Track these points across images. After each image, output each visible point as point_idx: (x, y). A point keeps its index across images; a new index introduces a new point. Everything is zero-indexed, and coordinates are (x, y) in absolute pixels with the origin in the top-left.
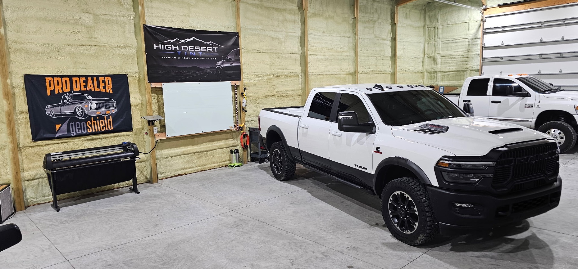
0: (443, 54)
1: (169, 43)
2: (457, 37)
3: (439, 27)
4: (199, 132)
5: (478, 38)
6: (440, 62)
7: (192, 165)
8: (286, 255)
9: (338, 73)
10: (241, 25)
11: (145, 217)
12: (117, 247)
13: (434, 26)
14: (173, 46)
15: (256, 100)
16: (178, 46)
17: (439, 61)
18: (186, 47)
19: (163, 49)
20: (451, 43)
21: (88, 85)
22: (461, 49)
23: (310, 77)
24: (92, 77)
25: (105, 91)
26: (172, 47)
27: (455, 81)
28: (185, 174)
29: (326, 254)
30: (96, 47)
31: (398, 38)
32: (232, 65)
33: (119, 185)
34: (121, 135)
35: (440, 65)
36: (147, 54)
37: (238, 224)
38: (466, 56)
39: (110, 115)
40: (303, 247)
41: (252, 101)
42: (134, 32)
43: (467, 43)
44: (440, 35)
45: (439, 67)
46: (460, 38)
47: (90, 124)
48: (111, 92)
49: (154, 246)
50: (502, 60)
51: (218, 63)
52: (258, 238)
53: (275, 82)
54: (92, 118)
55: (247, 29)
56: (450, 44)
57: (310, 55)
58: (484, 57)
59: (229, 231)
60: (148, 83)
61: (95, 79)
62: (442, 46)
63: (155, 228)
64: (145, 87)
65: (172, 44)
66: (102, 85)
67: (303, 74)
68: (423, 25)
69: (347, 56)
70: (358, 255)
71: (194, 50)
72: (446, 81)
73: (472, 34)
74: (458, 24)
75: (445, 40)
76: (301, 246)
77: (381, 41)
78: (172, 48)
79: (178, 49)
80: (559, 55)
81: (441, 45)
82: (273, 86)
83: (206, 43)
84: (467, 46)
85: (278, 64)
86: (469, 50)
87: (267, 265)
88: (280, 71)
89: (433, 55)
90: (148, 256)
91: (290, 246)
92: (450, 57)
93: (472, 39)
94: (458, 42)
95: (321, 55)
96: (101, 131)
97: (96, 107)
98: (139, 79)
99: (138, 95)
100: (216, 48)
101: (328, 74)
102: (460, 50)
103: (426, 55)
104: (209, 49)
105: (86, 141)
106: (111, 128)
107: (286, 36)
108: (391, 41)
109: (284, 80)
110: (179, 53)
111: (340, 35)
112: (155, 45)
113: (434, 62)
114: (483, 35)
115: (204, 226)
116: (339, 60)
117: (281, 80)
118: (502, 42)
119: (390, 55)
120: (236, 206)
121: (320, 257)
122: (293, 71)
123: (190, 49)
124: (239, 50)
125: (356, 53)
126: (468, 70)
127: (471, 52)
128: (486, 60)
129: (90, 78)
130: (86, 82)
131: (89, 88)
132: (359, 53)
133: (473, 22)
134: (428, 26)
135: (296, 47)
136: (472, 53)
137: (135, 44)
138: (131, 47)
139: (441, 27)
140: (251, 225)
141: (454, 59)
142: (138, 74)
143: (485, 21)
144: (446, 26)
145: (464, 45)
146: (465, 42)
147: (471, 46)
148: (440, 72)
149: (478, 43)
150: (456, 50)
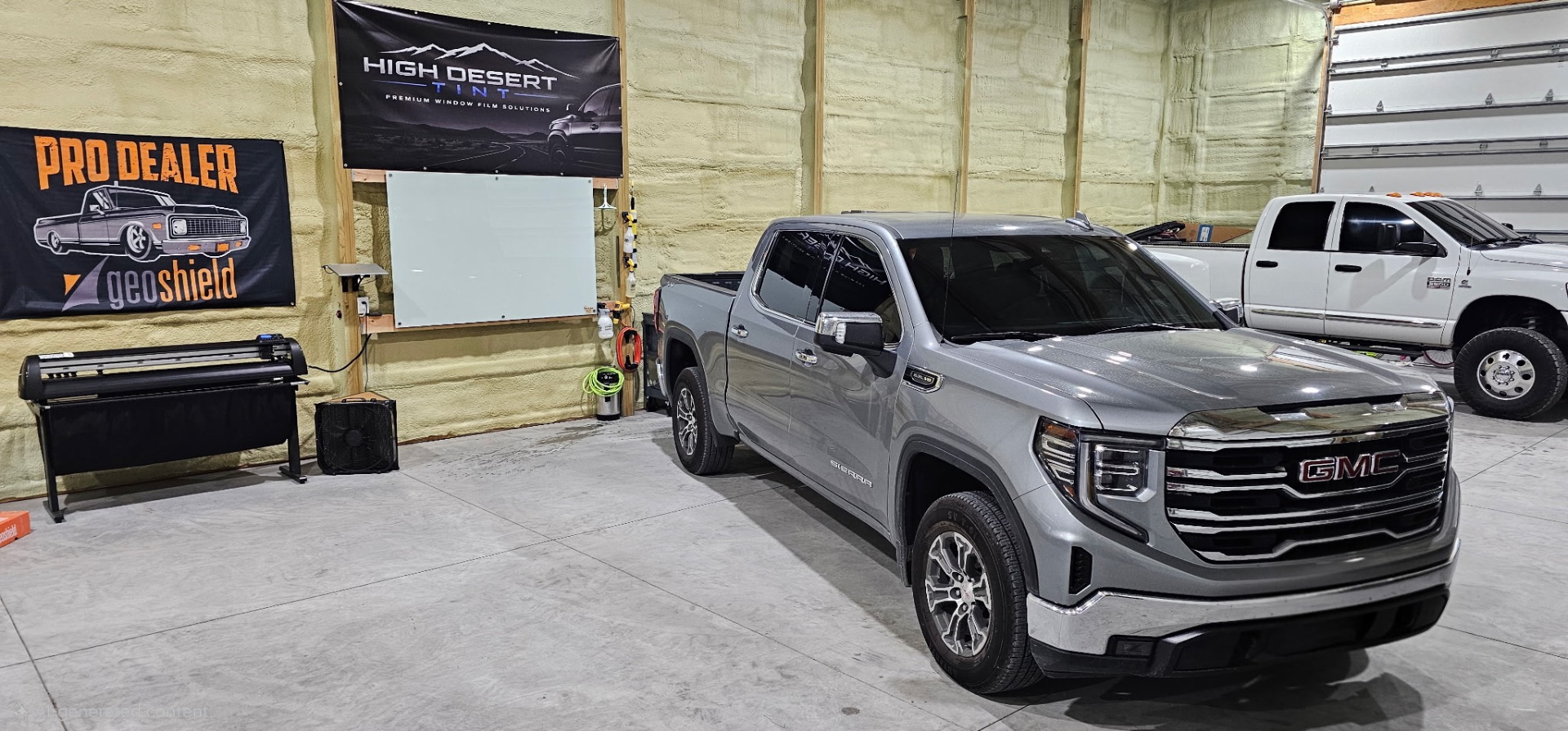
0: (1214, 133)
1: (408, 56)
2: (1254, 86)
3: (1206, 56)
4: (495, 317)
5: (1314, 90)
6: (1204, 156)
7: (470, 412)
8: (671, 671)
9: (910, 171)
10: (628, 18)
11: (299, 548)
12: (188, 629)
13: (1192, 54)
14: (421, 65)
15: (665, 235)
16: (435, 67)
17: (1202, 152)
18: (461, 72)
19: (390, 72)
20: (1238, 102)
21: (165, 165)
22: (1264, 119)
23: (829, 181)
24: (177, 142)
25: (215, 187)
26: (417, 66)
27: (1243, 209)
28: (450, 436)
29: (787, 672)
30: (190, 57)
31: (1089, 82)
32: (596, 131)
33: (253, 459)
34: (263, 315)
35: (1203, 166)
36: (341, 84)
37: (558, 578)
38: (1278, 141)
39: (229, 256)
40: (728, 650)
41: (654, 239)
42: (306, 19)
43: (1282, 104)
44: (1209, 80)
45: (1201, 170)
46: (1260, 90)
47: (168, 278)
48: (234, 189)
49: (298, 629)
50: (1376, 155)
51: (553, 122)
52: (605, 620)
53: (725, 187)
54: (175, 262)
55: (644, 29)
56: (1237, 106)
57: (831, 115)
58: (1326, 144)
59: (527, 596)
60: (344, 167)
61: (185, 148)
62: (1211, 110)
63: (317, 580)
64: (335, 179)
65: (417, 59)
66: (206, 167)
67: (807, 169)
68: (1161, 48)
69: (938, 125)
70: (881, 677)
71: (483, 82)
72: (1219, 212)
73: (1296, 80)
74: (1260, 47)
75: (1223, 93)
76: (725, 645)
77: (1040, 89)
78: (417, 72)
79: (436, 76)
80: (1536, 146)
81: (1208, 107)
82: (719, 200)
83: (520, 62)
84: (1282, 112)
85: (735, 137)
86: (1287, 124)
87: (609, 696)
88: (742, 156)
89: (1185, 135)
90: (269, 657)
91: (691, 644)
92: (1233, 141)
93: (1295, 93)
94: (1256, 101)
95: (861, 118)
96: (201, 301)
97: (185, 231)
98: (320, 157)
99: (315, 203)
100: (549, 79)
101: (882, 175)
102: (1263, 123)
103: (1167, 136)
104: (529, 79)
105: (156, 328)
106: (230, 293)
107: (762, 58)
108: (1069, 90)
109: (749, 183)
110: (439, 87)
111: (919, 65)
112: (366, 59)
113: (1188, 155)
114: (1328, 81)
115: (460, 581)
116: (915, 136)
117: (742, 184)
118: (1380, 104)
119: (1064, 131)
120: (568, 527)
121: (770, 678)
122: (777, 158)
123: (471, 76)
124: (619, 88)
125: (964, 119)
126: (1280, 180)
127: (1293, 130)
128: (1332, 154)
129: (168, 148)
130: (157, 155)
131: (166, 174)
132: (971, 118)
133: (1301, 43)
134: (1175, 52)
135: (790, 92)
136: (1297, 133)
137: (308, 54)
138: (296, 62)
139: (1210, 56)
140: (595, 582)
141: (1244, 149)
142: (315, 143)
143: (1336, 43)
144: (1226, 53)
145: (1273, 110)
146: (1276, 99)
147: (1291, 112)
148: (1202, 183)
149: (1311, 103)
150: (1250, 124)
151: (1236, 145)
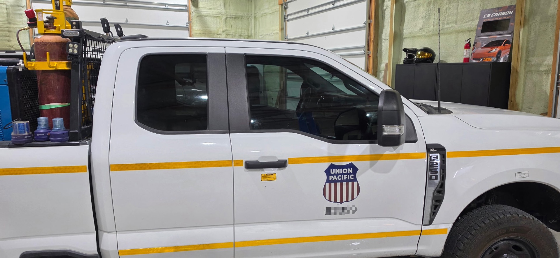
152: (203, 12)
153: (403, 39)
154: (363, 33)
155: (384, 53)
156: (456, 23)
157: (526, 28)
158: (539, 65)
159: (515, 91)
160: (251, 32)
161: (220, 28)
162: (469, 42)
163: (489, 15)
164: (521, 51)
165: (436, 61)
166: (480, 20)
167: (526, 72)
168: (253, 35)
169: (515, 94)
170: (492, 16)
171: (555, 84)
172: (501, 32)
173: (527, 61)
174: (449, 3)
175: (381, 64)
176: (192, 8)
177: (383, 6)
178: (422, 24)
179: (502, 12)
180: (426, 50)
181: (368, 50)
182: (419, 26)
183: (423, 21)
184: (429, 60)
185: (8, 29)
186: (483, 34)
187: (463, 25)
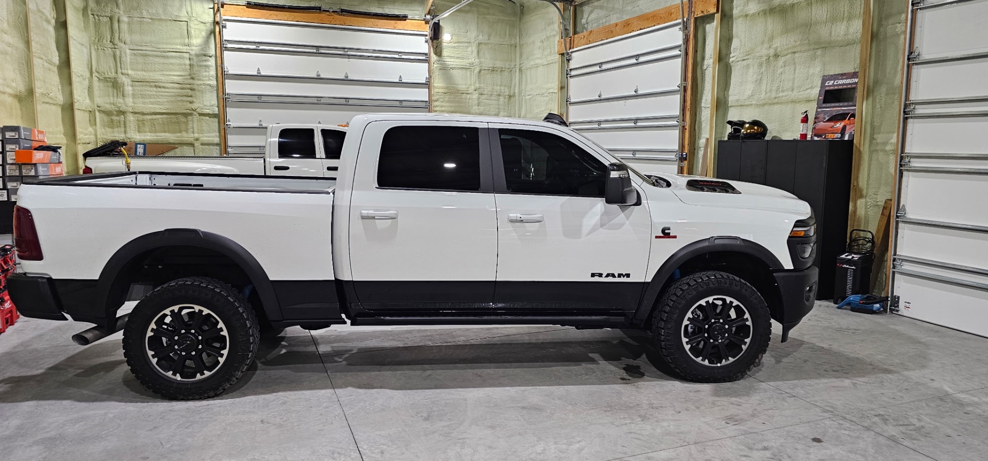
0: (135, 76)
2: (164, 46)
3: (121, 18)
5: (210, 55)
6: (131, 92)
13: (108, 14)
17: (129, 89)
20: (153, 56)
22: (175, 71)
27: (169, 132)
35: (131, 100)
38: (188, 86)
43: (187, 62)
44: (126, 36)
45: (129, 103)
46: (170, 50)
50: (258, 101)
56: (153, 59)
58: (226, 91)
62: (131, 59)
68: (82, 5)
72: (149, 134)
73: (196, 47)
74: (166, 20)
75: (140, 48)
81: (128, 57)
84: (188, 67)
86: (194, 76)
89: (113, 75)
92: (154, 84)
93: (197, 55)
94: (168, 57)
102: (174, 73)
103: (95, 74)
108: (56, 28)
113: (115, 91)
118: (259, 69)
126: (195, 113)
127: (199, 80)
128: (232, 98)
133: (196, 23)
134: (92, 10)
136: (199, 82)
139: (125, 19)
141: (163, 90)
143: (224, 27)
144: (138, 19)
145: (181, 65)
146: (183, 58)
147: (196, 68)
148: (132, 113)
149: (209, 63)
150: (165, 73)
151: (156, 86)
152: (447, 63)
153: (728, 107)
154: (677, 98)
155: (703, 125)
156: (793, 90)
157: (870, 99)
158: (885, 143)
159: (858, 174)
160: (514, 90)
161: (471, 85)
162: (807, 115)
163: (831, 83)
164: (864, 126)
165: (768, 137)
166: (821, 87)
167: (871, 152)
168: (517, 94)
169: (858, 177)
170: (835, 84)
171: (898, 166)
172: (846, 104)
173: (872, 139)
174: (785, 66)
175: (699, 138)
176: (434, 57)
177: (702, 65)
178: (752, 89)
179: (847, 79)
180: (755, 123)
181: (683, 120)
182: (749, 93)
183: (753, 86)
184: (759, 136)
185: (190, 86)
186: (824, 105)
187: (800, 93)
